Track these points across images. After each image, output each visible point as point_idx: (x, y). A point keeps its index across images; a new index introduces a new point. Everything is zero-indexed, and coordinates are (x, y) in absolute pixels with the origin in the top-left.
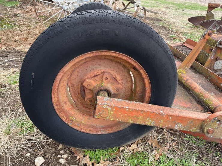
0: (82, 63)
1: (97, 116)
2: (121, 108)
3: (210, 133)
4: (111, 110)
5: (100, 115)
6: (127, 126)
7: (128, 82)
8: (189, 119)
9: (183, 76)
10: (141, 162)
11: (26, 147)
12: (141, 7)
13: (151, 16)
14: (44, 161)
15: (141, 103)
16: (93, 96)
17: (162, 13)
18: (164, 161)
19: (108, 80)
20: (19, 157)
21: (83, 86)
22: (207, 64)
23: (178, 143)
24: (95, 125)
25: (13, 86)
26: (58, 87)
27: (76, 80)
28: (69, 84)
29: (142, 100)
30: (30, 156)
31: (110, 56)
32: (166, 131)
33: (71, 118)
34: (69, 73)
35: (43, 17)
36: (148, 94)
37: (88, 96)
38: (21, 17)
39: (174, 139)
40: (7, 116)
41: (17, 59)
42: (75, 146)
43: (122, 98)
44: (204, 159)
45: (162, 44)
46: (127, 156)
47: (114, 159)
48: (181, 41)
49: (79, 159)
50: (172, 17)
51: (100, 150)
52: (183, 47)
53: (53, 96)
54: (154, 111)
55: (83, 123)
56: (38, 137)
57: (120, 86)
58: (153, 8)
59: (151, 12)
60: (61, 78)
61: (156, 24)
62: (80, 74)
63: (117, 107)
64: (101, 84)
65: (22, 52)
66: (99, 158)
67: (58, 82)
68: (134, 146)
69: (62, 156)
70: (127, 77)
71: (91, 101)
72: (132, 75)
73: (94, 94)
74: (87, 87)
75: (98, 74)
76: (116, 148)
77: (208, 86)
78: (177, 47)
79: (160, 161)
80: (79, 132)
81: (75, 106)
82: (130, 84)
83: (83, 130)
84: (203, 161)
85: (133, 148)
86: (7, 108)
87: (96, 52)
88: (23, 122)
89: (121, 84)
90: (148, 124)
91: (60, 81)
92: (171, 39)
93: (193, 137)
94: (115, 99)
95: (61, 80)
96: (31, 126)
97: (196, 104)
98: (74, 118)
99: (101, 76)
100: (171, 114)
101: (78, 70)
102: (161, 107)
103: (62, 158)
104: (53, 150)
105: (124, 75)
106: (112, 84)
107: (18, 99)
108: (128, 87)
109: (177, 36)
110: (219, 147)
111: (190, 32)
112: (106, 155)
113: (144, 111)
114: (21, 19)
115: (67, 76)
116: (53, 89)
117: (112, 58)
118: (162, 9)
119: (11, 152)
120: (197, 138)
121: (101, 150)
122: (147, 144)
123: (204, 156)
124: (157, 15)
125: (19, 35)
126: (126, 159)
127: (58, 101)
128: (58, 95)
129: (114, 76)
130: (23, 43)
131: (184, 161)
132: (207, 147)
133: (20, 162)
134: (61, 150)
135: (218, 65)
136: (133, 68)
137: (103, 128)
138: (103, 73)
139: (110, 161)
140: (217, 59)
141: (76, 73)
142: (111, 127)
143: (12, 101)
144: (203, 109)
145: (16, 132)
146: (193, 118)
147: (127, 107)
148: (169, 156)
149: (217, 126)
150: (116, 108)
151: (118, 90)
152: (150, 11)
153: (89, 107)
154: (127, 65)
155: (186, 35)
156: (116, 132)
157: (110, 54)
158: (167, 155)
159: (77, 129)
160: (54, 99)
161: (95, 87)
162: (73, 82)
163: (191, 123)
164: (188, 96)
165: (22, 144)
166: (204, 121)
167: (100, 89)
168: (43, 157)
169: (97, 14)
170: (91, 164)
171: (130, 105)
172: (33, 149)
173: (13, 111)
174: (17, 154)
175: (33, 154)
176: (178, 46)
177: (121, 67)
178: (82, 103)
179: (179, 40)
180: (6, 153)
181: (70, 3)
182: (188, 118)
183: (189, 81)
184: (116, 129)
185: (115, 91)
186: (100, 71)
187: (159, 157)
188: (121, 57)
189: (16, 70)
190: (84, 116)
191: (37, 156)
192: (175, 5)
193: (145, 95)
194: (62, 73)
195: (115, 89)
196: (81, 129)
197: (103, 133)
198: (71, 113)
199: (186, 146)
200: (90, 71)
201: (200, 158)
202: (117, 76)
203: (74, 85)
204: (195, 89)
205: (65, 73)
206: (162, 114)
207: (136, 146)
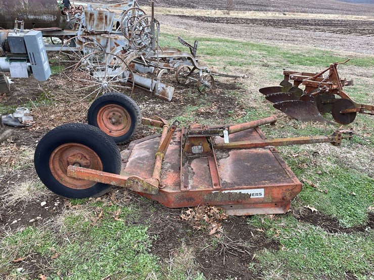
1: (68, 175)
2: (79, 171)
4: (74, 172)
11: (38, 197)
14: (46, 204)
17: (246, 76)
19: (80, 157)
24: (75, 183)
26: (53, 160)
30: (39, 201)
36: (101, 166)
50: (257, 82)
53: (50, 165)
54: (97, 174)
64: (77, 160)
69: (57, 202)
75: (75, 154)
76: (87, 198)
85: (98, 200)
89: (89, 160)
90: (96, 181)
91: (53, 157)
98: (64, 179)
100: (106, 176)
106: (83, 160)
113: (92, 174)
116: (50, 161)
119: (28, 199)
121: (78, 199)
127: (53, 168)
128: (53, 165)
129: (84, 156)
133: (33, 204)
135: (195, 149)
138: (78, 153)
140: (192, 145)
141: (65, 154)
145: (34, 190)
149: (132, 183)
163: (119, 181)
167: (75, 162)
172: (42, 198)
174: (32, 200)
180: (25, 199)
182: (117, 178)
191: (43, 201)
195: (85, 163)
200: (72, 152)
206: (102, 175)
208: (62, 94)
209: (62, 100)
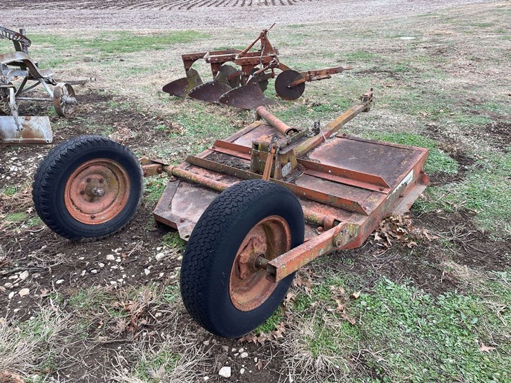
3: (340, 243)
12: (61, 85)
14: (229, 367)
16: (251, 268)
22: (276, 175)
36: (288, 239)
49: (257, 341)
51: (268, 319)
55: (248, 302)
61: (105, 109)
64: (254, 251)
73: (254, 264)
74: (243, 262)
75: (247, 244)
76: (280, 306)
92: (164, 136)
99: (250, 244)
102: (306, 244)
134: (230, 349)
137: (263, 295)
138: (251, 240)
140: (282, 165)
149: (342, 236)
161: (250, 258)
163: (327, 244)
167: (257, 256)
168: (224, 366)
175: (211, 374)
191: (215, 372)
206: (312, 248)
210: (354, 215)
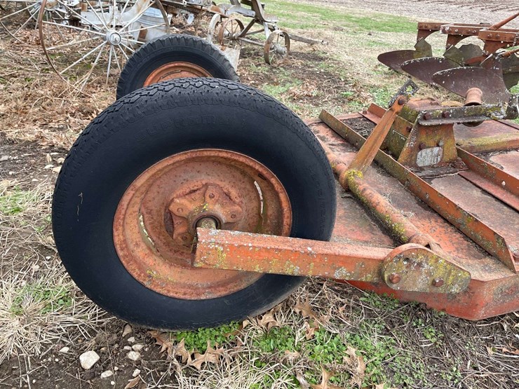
0: (167, 170)
1: (197, 263)
2: (240, 246)
3: (394, 281)
4: (222, 252)
5: (203, 261)
6: (254, 279)
7: (251, 200)
8: (357, 259)
9: (357, 181)
10: (280, 344)
11: (59, 336)
12: (278, 32)
13: (301, 48)
14: (99, 358)
15: (275, 236)
16: (189, 229)
17: (325, 42)
18: (323, 340)
19: (215, 197)
20: (46, 355)
21: (170, 212)
22: (403, 157)
23: (348, 307)
24: (194, 282)
25: (13, 217)
26: (125, 215)
27: (156, 200)
28: (143, 210)
29: (277, 231)
30: (69, 351)
31: (218, 157)
32: (328, 287)
33: (148, 272)
34: (143, 189)
35: (58, 57)
36: (287, 220)
37: (180, 229)
38: (6, 57)
39: (342, 300)
40: (10, 280)
41: (12, 158)
42: (157, 324)
43: (243, 230)
44: (394, 332)
45: (303, 134)
46: (255, 336)
47: (232, 343)
48: (364, 105)
49: (167, 349)
50: (347, 50)
51: (204, 330)
52: (364, 120)
53: (115, 233)
54: (297, 249)
55: (170, 281)
56: (80, 316)
57: (237, 208)
58: (306, 31)
59: (301, 40)
60: (131, 200)
61: (312, 67)
62: (163, 190)
63: (233, 245)
64: (203, 206)
65: (21, 141)
66: (205, 343)
67: (125, 207)
68: (268, 318)
69: (133, 347)
70: (248, 191)
71: (185, 239)
72: (258, 188)
73: (191, 225)
74: (177, 213)
75: (196, 188)
76: (235, 323)
77: (404, 198)
78: (351, 121)
79: (316, 341)
80: (164, 298)
81: (155, 250)
82: (255, 204)
83: (171, 294)
84: (392, 336)
85: (267, 322)
86: (6, 263)
87: (192, 152)
88: (47, 289)
89: (239, 205)
90: (288, 272)
91: (128, 205)
92: (344, 102)
93: (376, 295)
94: (229, 232)
95: (129, 203)
96: (63, 295)
97: (380, 233)
98: (155, 273)
99: (201, 191)
100: (325, 253)
101: (158, 182)
102: (310, 241)
103: (133, 350)
104: (115, 337)
105: (244, 188)
106: (222, 205)
107: (26, 244)
108: (253, 209)
109: (356, 95)
110: (422, 309)
111: (384, 84)
112: (216, 337)
113: (280, 250)
114: (6, 64)
115: (139, 195)
116: (115, 219)
117: (221, 160)
118: (326, 32)
119: (29, 348)
120: (382, 297)
121: (207, 330)
122: (292, 312)
123: (394, 327)
124: (314, 46)
125: (6, 101)
126: (254, 341)
127: (125, 241)
128: (124, 230)
129: (226, 191)
130: (18, 119)
131: (358, 338)
132: (402, 312)
133: (51, 364)
134: (129, 336)
135: (424, 157)
136: (259, 176)
137: (210, 287)
138: (206, 185)
139: (224, 347)
140: (420, 146)
141: (155, 189)
142: (224, 284)
143: (14, 249)
144: (392, 242)
145: (35, 310)
146: (364, 256)
147: (250, 245)
148: (330, 330)
149: (405, 269)
150: (231, 246)
151: (233, 216)
152: (300, 38)
153: (182, 251)
154: (247, 170)
155: (374, 91)
156: (234, 294)
157: (216, 154)
158: (328, 329)
159: (161, 293)
160: (118, 238)
161: (191, 213)
162: (149, 204)
163: (361, 266)
164: (366, 220)
165: (49, 331)
166: (382, 261)
167: (200, 215)
168: (95, 351)
169: (192, 90)
170: (190, 356)
171: (256, 241)
172: (73, 339)
173: (20, 268)
174: (41, 350)
175: (75, 349)
176: (354, 119)
177: (238, 174)
178: (167, 244)
179: (360, 103)
180: (19, 351)
181: (121, 27)
182: (355, 257)
183: (368, 192)
184: (233, 288)
185: (230, 217)
186: (199, 183)
187: (313, 334)
188: (236, 158)
189: (14, 182)
190: (173, 268)
191: (82, 350)
192: (353, 21)
193: (283, 221)
194: (132, 190)
195: (228, 215)
196: (169, 291)
197: (210, 296)
198: (148, 263)
199: (363, 311)
200: (182, 183)
201: (388, 330)
202: (230, 190)
203: (151, 210)
204: (378, 207)
205: (137, 191)
206: (311, 252)
207: (271, 317)
208: (9, 66)
209: (11, 76)
210: (488, 260)
